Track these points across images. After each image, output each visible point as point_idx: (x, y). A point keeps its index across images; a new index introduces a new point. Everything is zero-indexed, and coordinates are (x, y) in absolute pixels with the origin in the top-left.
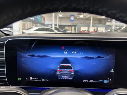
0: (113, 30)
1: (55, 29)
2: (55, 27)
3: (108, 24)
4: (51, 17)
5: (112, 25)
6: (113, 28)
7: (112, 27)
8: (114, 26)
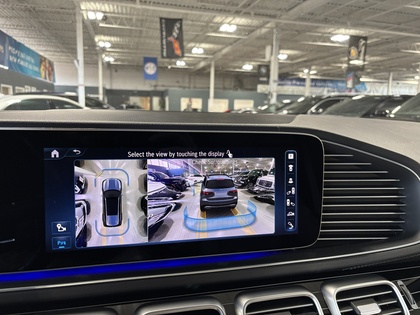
0: (273, 109)
1: (87, 105)
2: (87, 98)
3: (261, 88)
4: (73, 63)
5: (270, 94)
6: (273, 100)
7: (269, 100)
8: (275, 95)
